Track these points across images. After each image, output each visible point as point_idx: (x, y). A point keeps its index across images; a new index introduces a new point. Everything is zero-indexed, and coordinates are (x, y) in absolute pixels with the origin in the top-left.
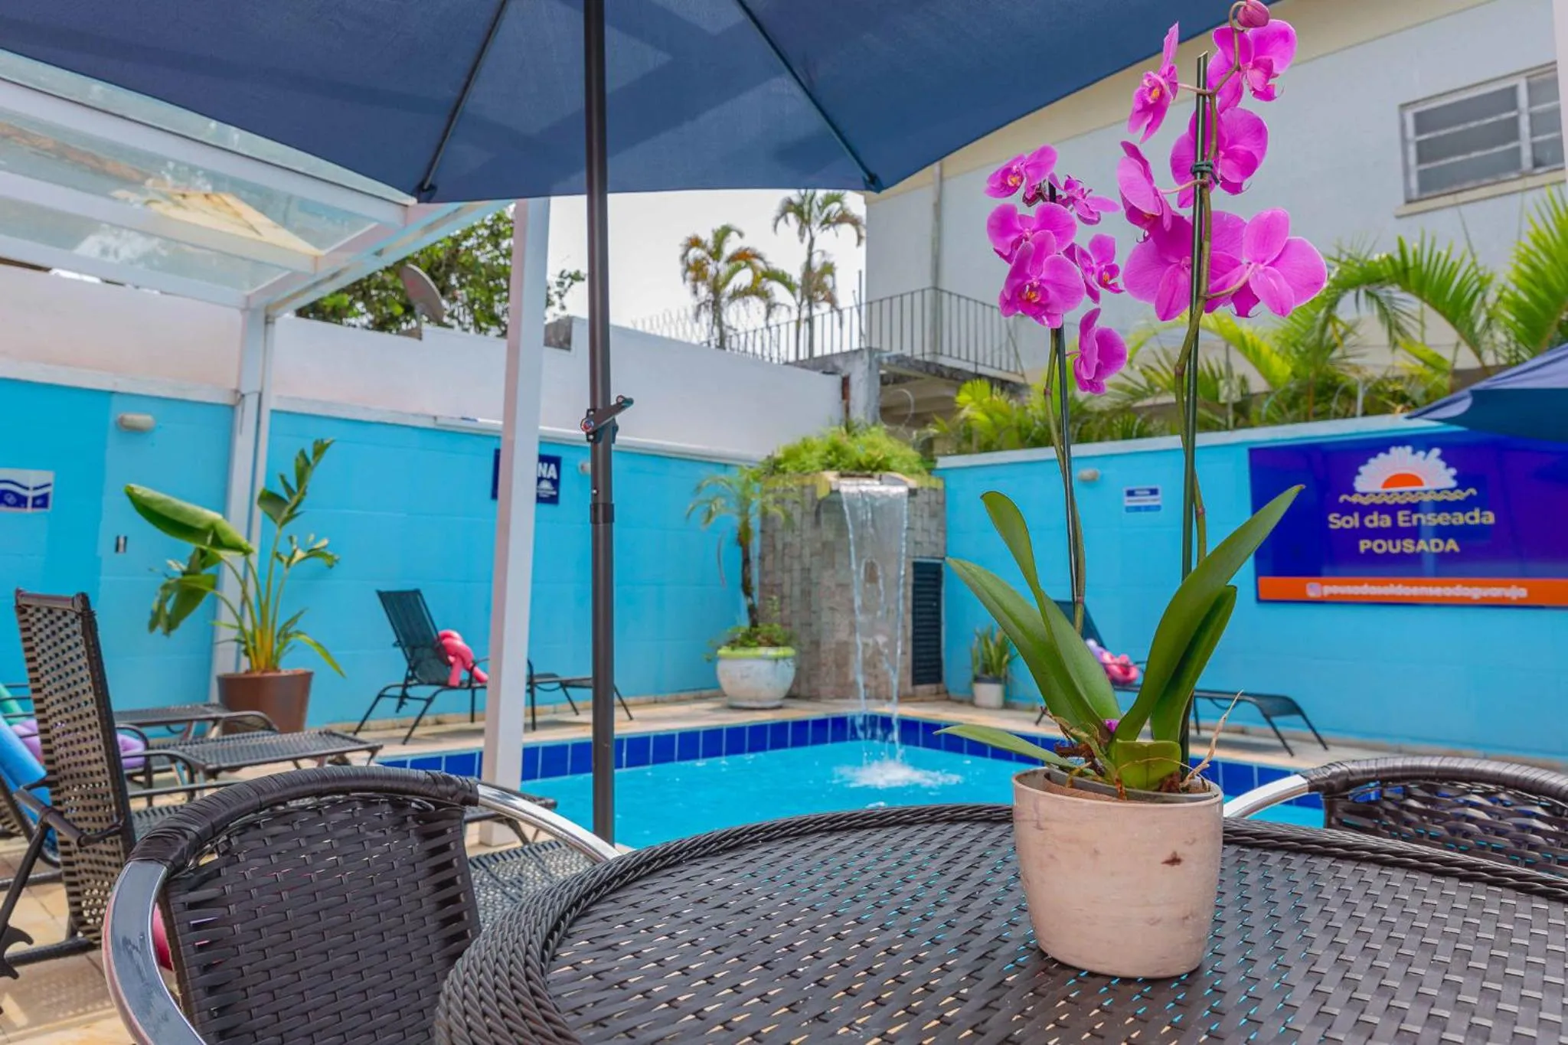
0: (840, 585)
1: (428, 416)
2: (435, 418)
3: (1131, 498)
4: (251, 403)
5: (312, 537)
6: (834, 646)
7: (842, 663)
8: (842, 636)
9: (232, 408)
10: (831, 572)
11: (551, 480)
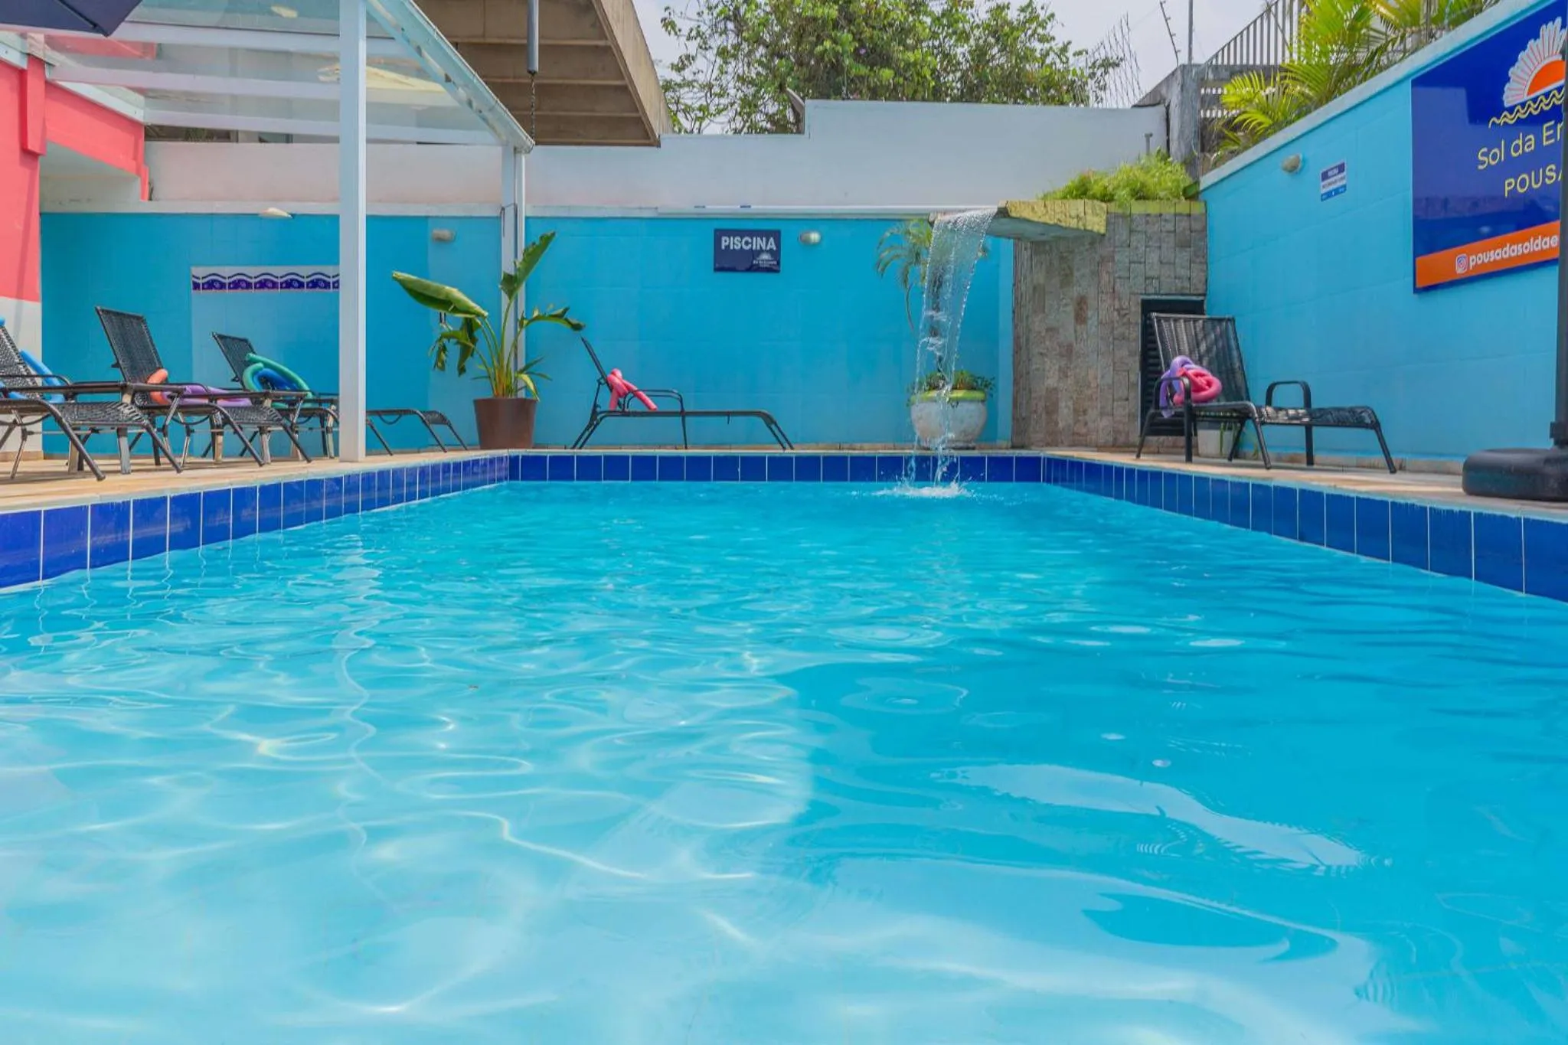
0: (1049, 330)
1: (650, 208)
2: (656, 208)
3: (1327, 182)
4: (509, 213)
5: (551, 306)
6: (1044, 393)
7: (1051, 410)
8: (1051, 382)
9: (499, 218)
10: (1041, 316)
11: (771, 251)
